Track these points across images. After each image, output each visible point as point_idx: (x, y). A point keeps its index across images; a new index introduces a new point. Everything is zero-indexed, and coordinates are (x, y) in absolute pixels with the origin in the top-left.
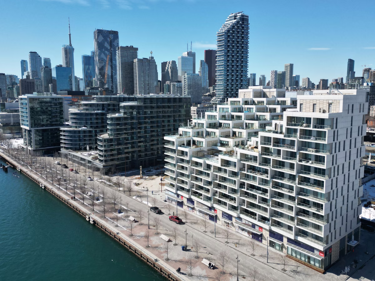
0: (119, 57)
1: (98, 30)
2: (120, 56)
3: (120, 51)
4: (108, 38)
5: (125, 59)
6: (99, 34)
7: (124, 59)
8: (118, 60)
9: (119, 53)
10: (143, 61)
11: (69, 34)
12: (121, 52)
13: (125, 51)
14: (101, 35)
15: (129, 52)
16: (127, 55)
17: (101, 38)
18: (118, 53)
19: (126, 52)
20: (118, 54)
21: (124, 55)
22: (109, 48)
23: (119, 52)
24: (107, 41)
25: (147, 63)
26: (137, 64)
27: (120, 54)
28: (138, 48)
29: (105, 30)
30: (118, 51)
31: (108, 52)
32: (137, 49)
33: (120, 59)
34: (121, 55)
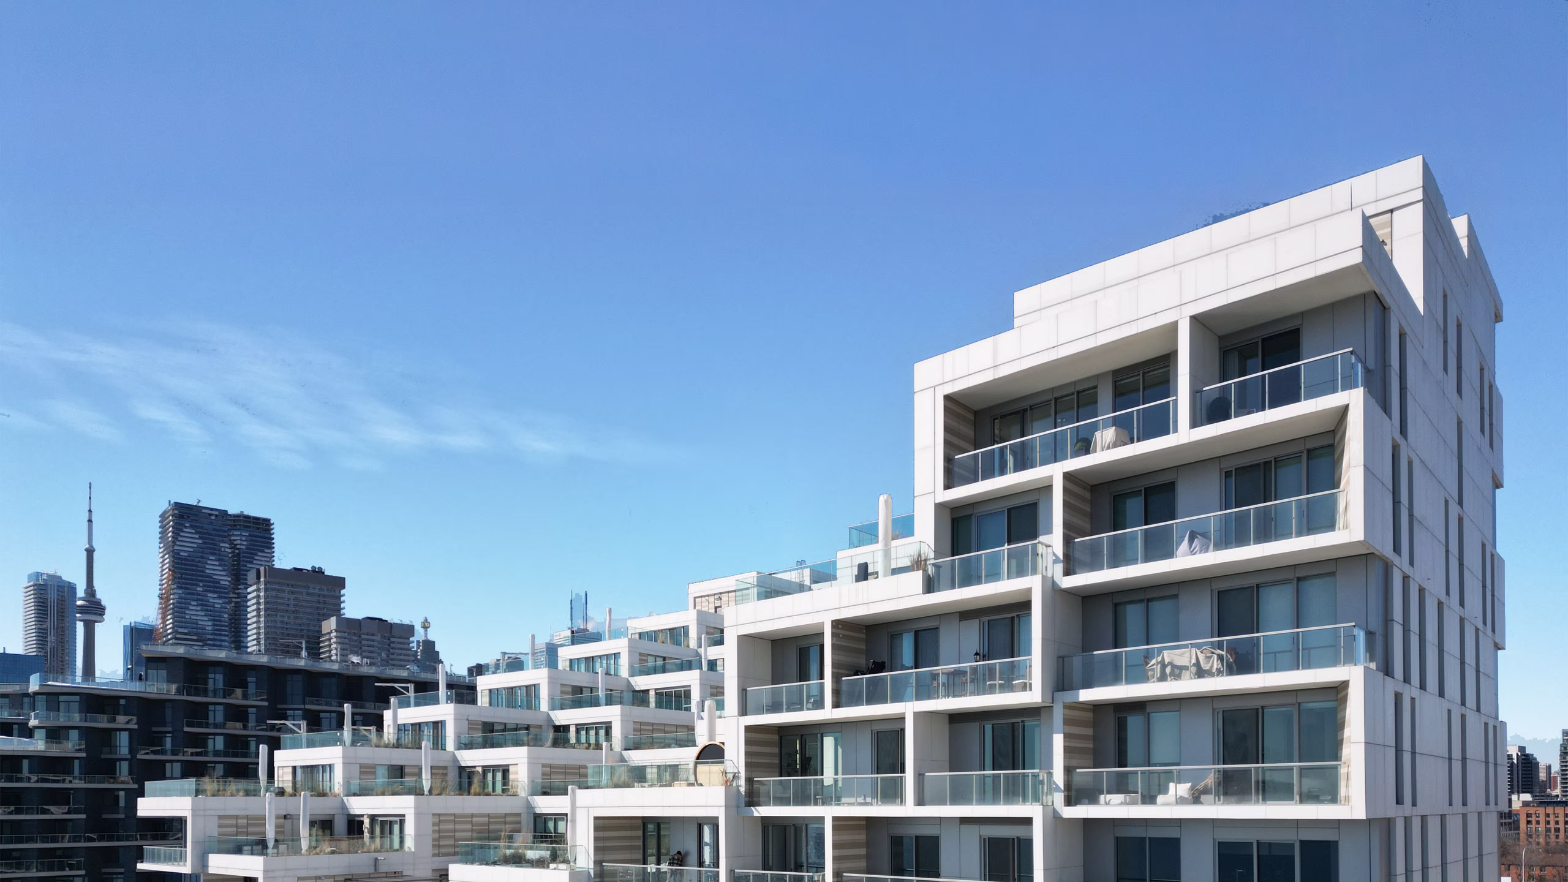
0: (258, 610)
1: (178, 506)
2: (262, 607)
3: (262, 587)
4: (223, 542)
5: (286, 619)
6: (182, 525)
7: (282, 622)
8: (255, 626)
9: (258, 597)
10: (364, 630)
11: (87, 550)
12: (266, 590)
13: (288, 589)
14: (191, 527)
15: (304, 591)
16: (296, 606)
17: (191, 541)
18: (254, 594)
19: (292, 593)
20: (254, 601)
21: (282, 604)
22: (225, 580)
23: (258, 590)
24: (216, 551)
25: (378, 638)
26: (334, 640)
27: (262, 601)
28: (343, 579)
29: (212, 509)
30: (254, 587)
31: (220, 598)
32: (340, 583)
33: (262, 619)
34: (266, 603)
